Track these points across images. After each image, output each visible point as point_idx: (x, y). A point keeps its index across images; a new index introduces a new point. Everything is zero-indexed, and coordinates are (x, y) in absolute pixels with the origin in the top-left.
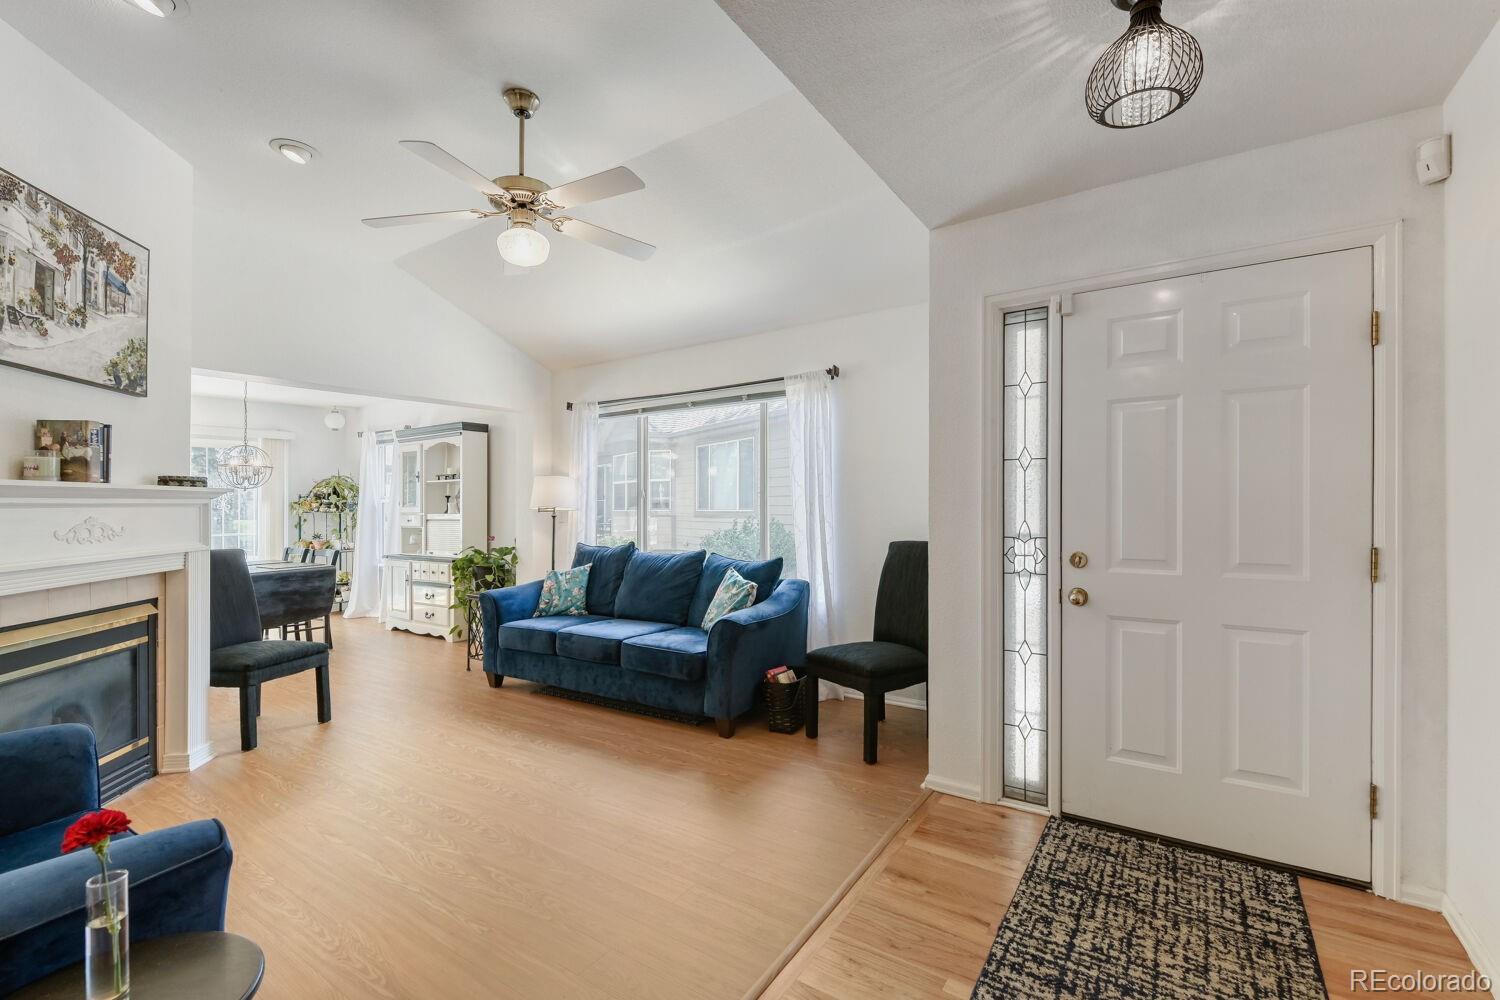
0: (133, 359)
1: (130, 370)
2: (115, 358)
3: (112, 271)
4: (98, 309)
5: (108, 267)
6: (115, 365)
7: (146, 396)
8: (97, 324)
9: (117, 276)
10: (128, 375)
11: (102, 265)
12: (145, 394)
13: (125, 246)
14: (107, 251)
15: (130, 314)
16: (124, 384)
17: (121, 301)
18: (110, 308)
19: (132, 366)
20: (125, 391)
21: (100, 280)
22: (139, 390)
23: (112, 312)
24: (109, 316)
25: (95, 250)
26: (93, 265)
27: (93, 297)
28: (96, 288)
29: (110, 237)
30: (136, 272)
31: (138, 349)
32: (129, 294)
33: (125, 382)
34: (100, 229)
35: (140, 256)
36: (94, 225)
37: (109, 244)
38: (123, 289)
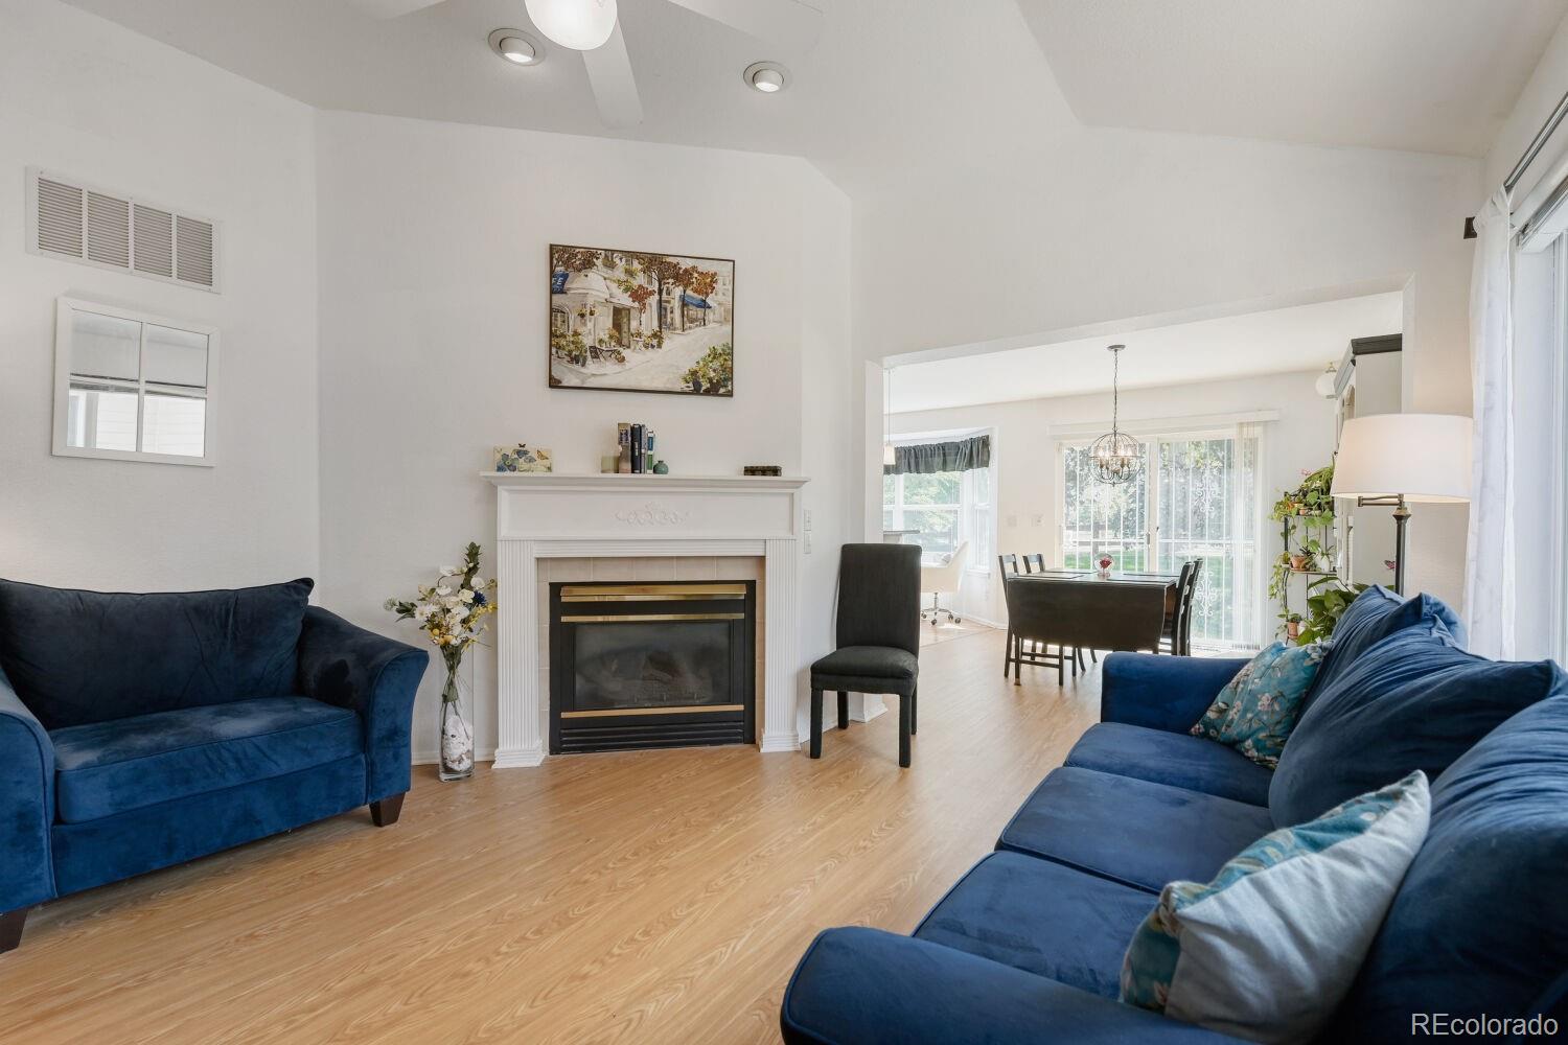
0: (716, 364)
1: (712, 374)
2: (694, 367)
3: (689, 292)
4: (675, 329)
5: (685, 292)
6: (694, 373)
7: (731, 395)
8: (672, 341)
9: (696, 295)
10: (710, 380)
11: (678, 291)
12: (730, 394)
13: (703, 266)
14: (683, 277)
15: (712, 325)
16: (704, 388)
17: (700, 315)
18: (687, 325)
19: (714, 371)
20: (707, 392)
21: (676, 304)
22: (722, 391)
23: (690, 328)
24: (686, 332)
25: (671, 281)
26: (668, 294)
27: (669, 320)
28: (672, 312)
29: (685, 264)
30: (718, 286)
31: (724, 357)
32: (710, 307)
33: (705, 385)
34: (674, 260)
35: (723, 270)
36: (669, 260)
37: (686, 271)
38: (704, 305)
